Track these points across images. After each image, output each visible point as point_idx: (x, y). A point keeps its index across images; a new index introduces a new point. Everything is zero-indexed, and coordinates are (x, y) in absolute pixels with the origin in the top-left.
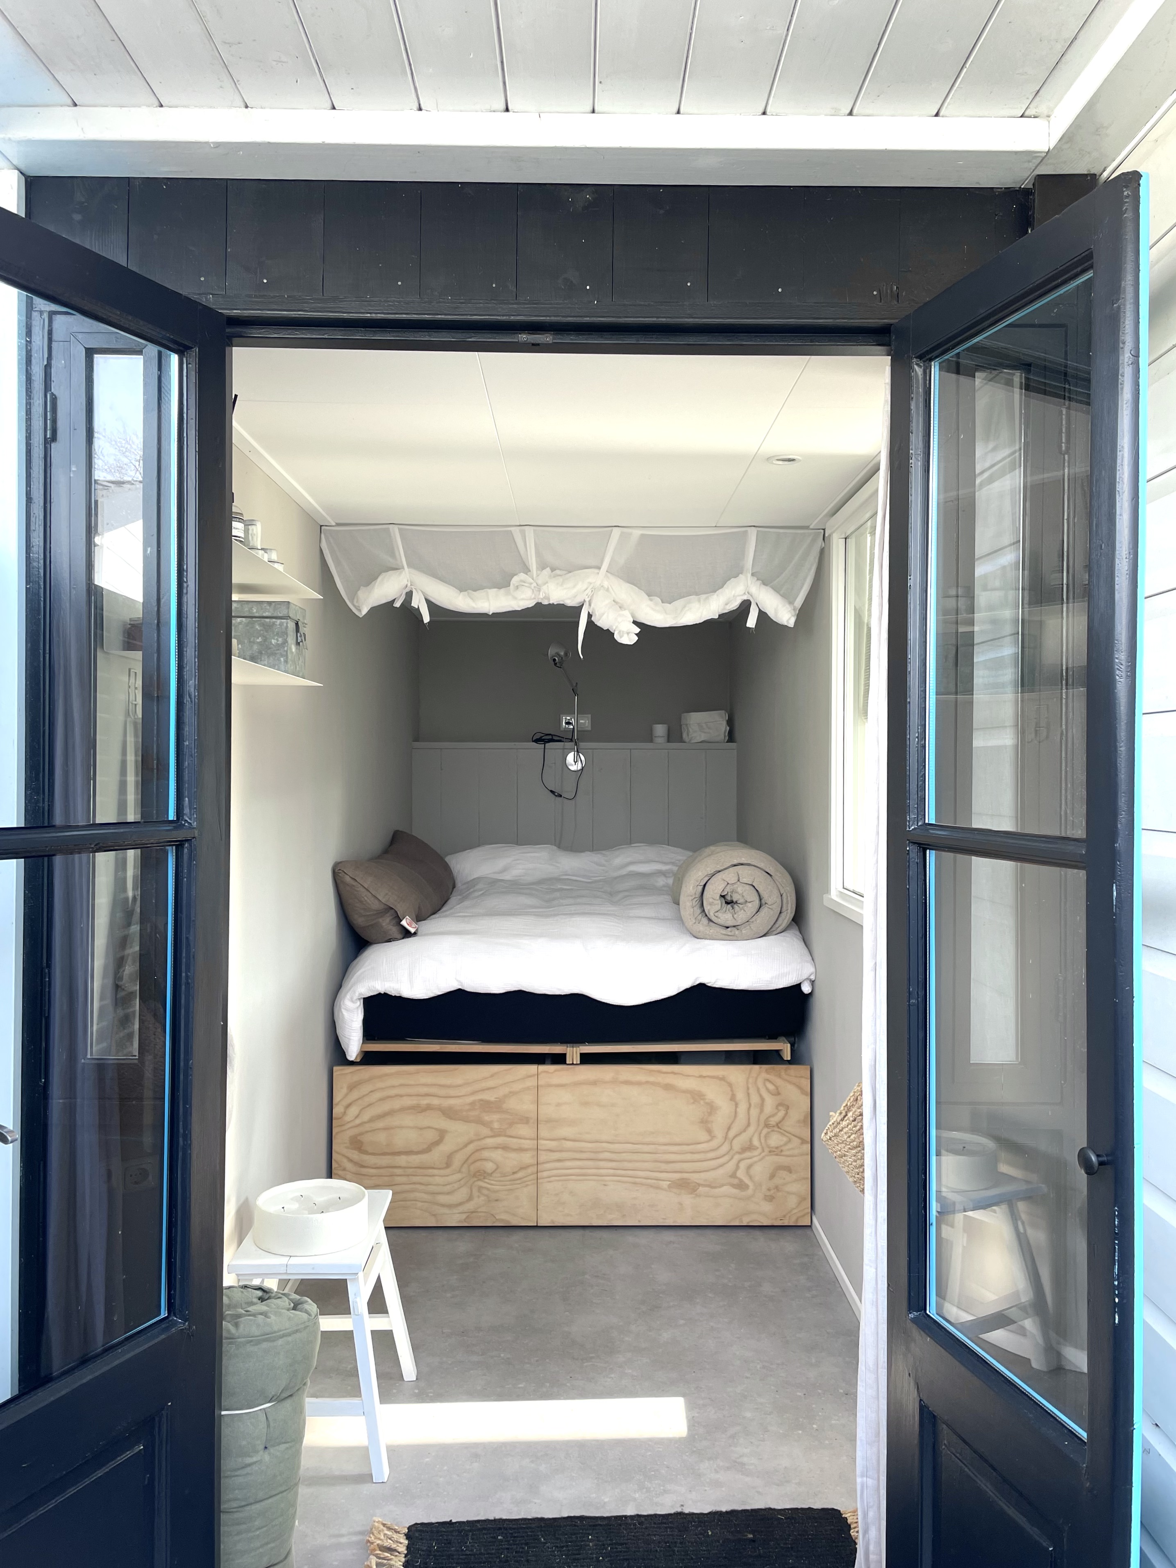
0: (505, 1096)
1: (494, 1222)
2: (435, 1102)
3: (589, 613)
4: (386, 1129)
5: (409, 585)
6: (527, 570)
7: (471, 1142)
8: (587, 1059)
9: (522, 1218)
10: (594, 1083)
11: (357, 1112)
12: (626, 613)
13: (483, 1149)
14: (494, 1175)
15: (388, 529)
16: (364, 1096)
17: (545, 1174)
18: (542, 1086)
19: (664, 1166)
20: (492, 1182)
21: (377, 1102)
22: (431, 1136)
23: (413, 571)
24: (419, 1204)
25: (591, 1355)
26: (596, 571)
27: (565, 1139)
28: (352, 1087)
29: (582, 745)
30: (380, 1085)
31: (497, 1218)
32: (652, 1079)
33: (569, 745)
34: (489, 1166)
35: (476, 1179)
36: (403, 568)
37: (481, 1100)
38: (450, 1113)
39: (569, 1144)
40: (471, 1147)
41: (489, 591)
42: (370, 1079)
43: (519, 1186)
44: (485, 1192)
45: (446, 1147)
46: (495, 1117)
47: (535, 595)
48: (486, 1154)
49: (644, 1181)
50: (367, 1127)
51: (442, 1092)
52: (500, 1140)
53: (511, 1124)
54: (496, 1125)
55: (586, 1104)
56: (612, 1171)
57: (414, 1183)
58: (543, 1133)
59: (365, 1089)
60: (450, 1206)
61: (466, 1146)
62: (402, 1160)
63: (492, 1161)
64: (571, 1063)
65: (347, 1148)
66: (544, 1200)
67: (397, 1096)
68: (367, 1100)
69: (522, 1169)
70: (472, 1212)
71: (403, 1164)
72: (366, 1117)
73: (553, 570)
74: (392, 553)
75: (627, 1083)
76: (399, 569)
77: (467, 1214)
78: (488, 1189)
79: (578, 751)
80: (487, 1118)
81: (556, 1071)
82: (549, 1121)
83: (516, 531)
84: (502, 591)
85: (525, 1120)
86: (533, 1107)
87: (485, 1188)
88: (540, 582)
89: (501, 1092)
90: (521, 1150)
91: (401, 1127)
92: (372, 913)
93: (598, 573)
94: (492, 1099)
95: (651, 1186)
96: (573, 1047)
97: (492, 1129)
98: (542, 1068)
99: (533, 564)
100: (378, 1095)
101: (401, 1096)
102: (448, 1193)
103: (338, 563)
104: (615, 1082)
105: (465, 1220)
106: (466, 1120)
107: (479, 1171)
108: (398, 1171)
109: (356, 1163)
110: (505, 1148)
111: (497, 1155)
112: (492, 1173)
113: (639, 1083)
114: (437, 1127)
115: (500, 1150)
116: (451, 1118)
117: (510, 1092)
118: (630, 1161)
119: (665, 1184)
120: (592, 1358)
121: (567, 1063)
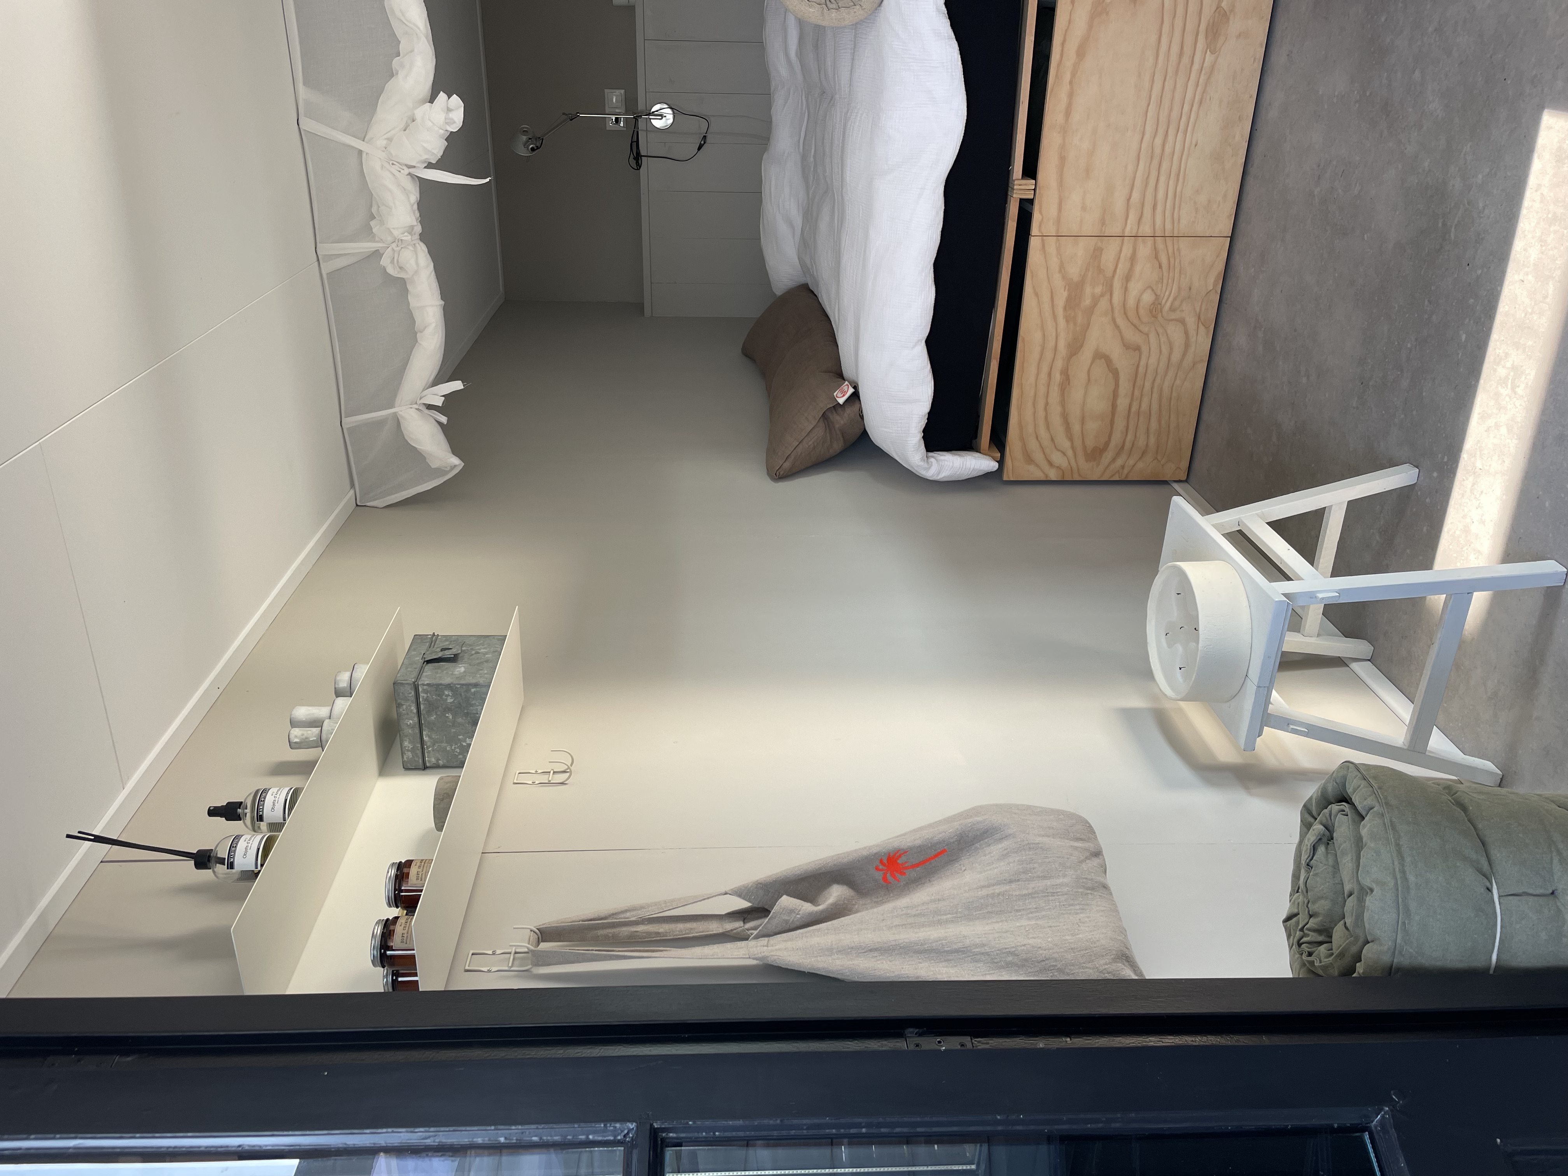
0: (1064, 278)
1: (1216, 292)
2: (1059, 364)
3: (425, 168)
4: (1083, 422)
5: (416, 406)
6: (377, 254)
7: (1114, 320)
8: (1030, 170)
9: (1217, 257)
10: (1063, 159)
11: (1059, 454)
12: (419, 113)
13: (1124, 305)
14: (1158, 293)
15: (348, 429)
16: (1041, 446)
17: (1168, 226)
18: (1058, 230)
19: (1186, 60)
20: (1167, 293)
21: (1050, 432)
22: (1099, 370)
23: (398, 401)
24: (1178, 382)
25: (1440, 225)
26: (364, 155)
27: (1129, 200)
28: (1029, 459)
29: (641, 106)
30: (1030, 429)
31: (1212, 288)
32: (1067, 77)
33: (641, 124)
34: (1148, 297)
35: (1160, 315)
36: (395, 414)
37: (1065, 308)
38: (1075, 348)
39: (1136, 195)
40: (1120, 321)
41: (412, 305)
42: (1022, 439)
43: (1177, 262)
44: (1177, 303)
45: (1116, 352)
46: (1088, 290)
47: (408, 245)
48: (1131, 302)
49: (1200, 88)
50: (1078, 442)
51: (1049, 355)
52: (1117, 284)
53: (1100, 270)
54: (1098, 290)
55: (1088, 171)
56: (1180, 135)
57: (1152, 388)
58: (1116, 230)
59: (1033, 444)
60: (1187, 345)
61: (1117, 327)
62: (1123, 403)
63: (1142, 294)
64: (1033, 192)
65: (1098, 465)
66: (1200, 229)
67: (1046, 410)
68: (1046, 442)
69: (1156, 257)
70: (1199, 318)
71: (1127, 401)
72: (1066, 444)
73: (373, 217)
74: (379, 424)
75: (1068, 113)
76: (398, 419)
77: (1200, 324)
78: (1175, 299)
79: (649, 114)
80: (1087, 302)
81: (1041, 212)
82: (1103, 222)
83: (327, 268)
84: (410, 287)
85: (1097, 253)
86: (1082, 242)
87: (1172, 304)
88: (390, 239)
89: (1058, 282)
90: (1133, 259)
91: (1084, 403)
92: (828, 435)
93: (367, 154)
94: (1065, 294)
95: (1209, 78)
96: (1013, 189)
97: (1102, 295)
98: (1034, 230)
99: (366, 246)
100: (1043, 432)
101: (1047, 404)
102: (1171, 348)
103: (402, 487)
104: (1064, 130)
105: (1207, 328)
106: (1087, 327)
107: (1151, 312)
108: (1134, 409)
109: (1118, 454)
110: (1128, 278)
111: (1135, 287)
112: (1156, 295)
113: (1071, 95)
114: (1089, 362)
115: (1128, 285)
116: (1082, 346)
117: (1060, 271)
118: (1171, 110)
119: (1209, 58)
120: (1444, 224)
121: (1031, 197)
